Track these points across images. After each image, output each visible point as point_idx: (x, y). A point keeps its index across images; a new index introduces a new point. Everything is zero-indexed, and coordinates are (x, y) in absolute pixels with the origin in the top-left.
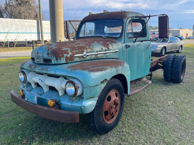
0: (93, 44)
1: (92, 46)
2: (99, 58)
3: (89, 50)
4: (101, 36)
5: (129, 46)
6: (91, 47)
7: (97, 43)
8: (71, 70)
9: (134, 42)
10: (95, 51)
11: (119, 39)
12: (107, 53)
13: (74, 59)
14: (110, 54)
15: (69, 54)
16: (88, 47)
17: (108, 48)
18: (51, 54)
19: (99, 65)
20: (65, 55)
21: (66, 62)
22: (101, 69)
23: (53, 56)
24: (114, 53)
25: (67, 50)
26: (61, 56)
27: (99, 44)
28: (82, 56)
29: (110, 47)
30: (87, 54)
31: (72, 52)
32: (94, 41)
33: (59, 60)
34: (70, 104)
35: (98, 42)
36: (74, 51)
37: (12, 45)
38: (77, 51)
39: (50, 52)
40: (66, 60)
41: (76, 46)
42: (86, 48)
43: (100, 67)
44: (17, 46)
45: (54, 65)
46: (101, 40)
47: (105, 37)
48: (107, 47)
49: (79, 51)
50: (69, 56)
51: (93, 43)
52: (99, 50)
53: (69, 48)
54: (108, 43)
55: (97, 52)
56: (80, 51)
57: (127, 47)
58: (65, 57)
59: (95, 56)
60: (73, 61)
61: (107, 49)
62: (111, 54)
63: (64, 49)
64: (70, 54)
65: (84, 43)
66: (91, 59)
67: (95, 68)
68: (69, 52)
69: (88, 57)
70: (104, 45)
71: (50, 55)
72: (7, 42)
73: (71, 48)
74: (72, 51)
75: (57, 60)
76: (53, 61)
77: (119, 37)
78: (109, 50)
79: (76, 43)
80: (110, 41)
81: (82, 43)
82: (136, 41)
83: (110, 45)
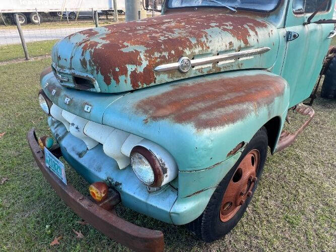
0: (206, 30)
1: (206, 36)
2: (222, 70)
3: (197, 50)
4: (223, 5)
5: (295, 36)
6: (204, 39)
7: (219, 26)
8: (144, 117)
9: (304, 24)
10: (213, 52)
11: (272, 17)
12: (242, 55)
13: (155, 79)
14: (248, 58)
15: (140, 64)
16: (194, 41)
17: (246, 42)
18: (90, 65)
19: (226, 98)
20: (130, 68)
21: (133, 86)
22: (232, 114)
23: (96, 72)
24: (258, 56)
25: (137, 53)
26: (117, 70)
27: (225, 30)
28: (178, 69)
29: (252, 39)
30: (193, 62)
31: (150, 57)
32: (209, 20)
33: (113, 82)
34: (143, 199)
35: (221, 23)
36: (156, 53)
37: (73, 17)
38: (164, 54)
39: (88, 57)
40: (134, 83)
41: (162, 38)
42: (191, 42)
43: (230, 109)
44: (80, 19)
45: (101, 94)
46: (228, 19)
47: (233, 9)
48: (243, 40)
49: (170, 54)
50: (140, 70)
51: (208, 27)
52: (224, 48)
53: (142, 43)
54: (246, 26)
55: (218, 54)
56: (173, 52)
57: (289, 37)
58: (129, 73)
59: (211, 65)
60: (153, 84)
61: (243, 45)
62: (252, 57)
63: (129, 48)
64: (145, 63)
65: (184, 27)
66: (200, 74)
67: (216, 113)
68: (142, 57)
69: (194, 69)
70: (235, 32)
71: (88, 66)
72: (65, 12)
73: (147, 45)
74: (149, 53)
75: (107, 81)
76: (96, 84)
77: (271, 11)
78: (246, 47)
79: (164, 27)
80: (250, 21)
81: (179, 28)
82: (309, 22)
83: (252, 33)
